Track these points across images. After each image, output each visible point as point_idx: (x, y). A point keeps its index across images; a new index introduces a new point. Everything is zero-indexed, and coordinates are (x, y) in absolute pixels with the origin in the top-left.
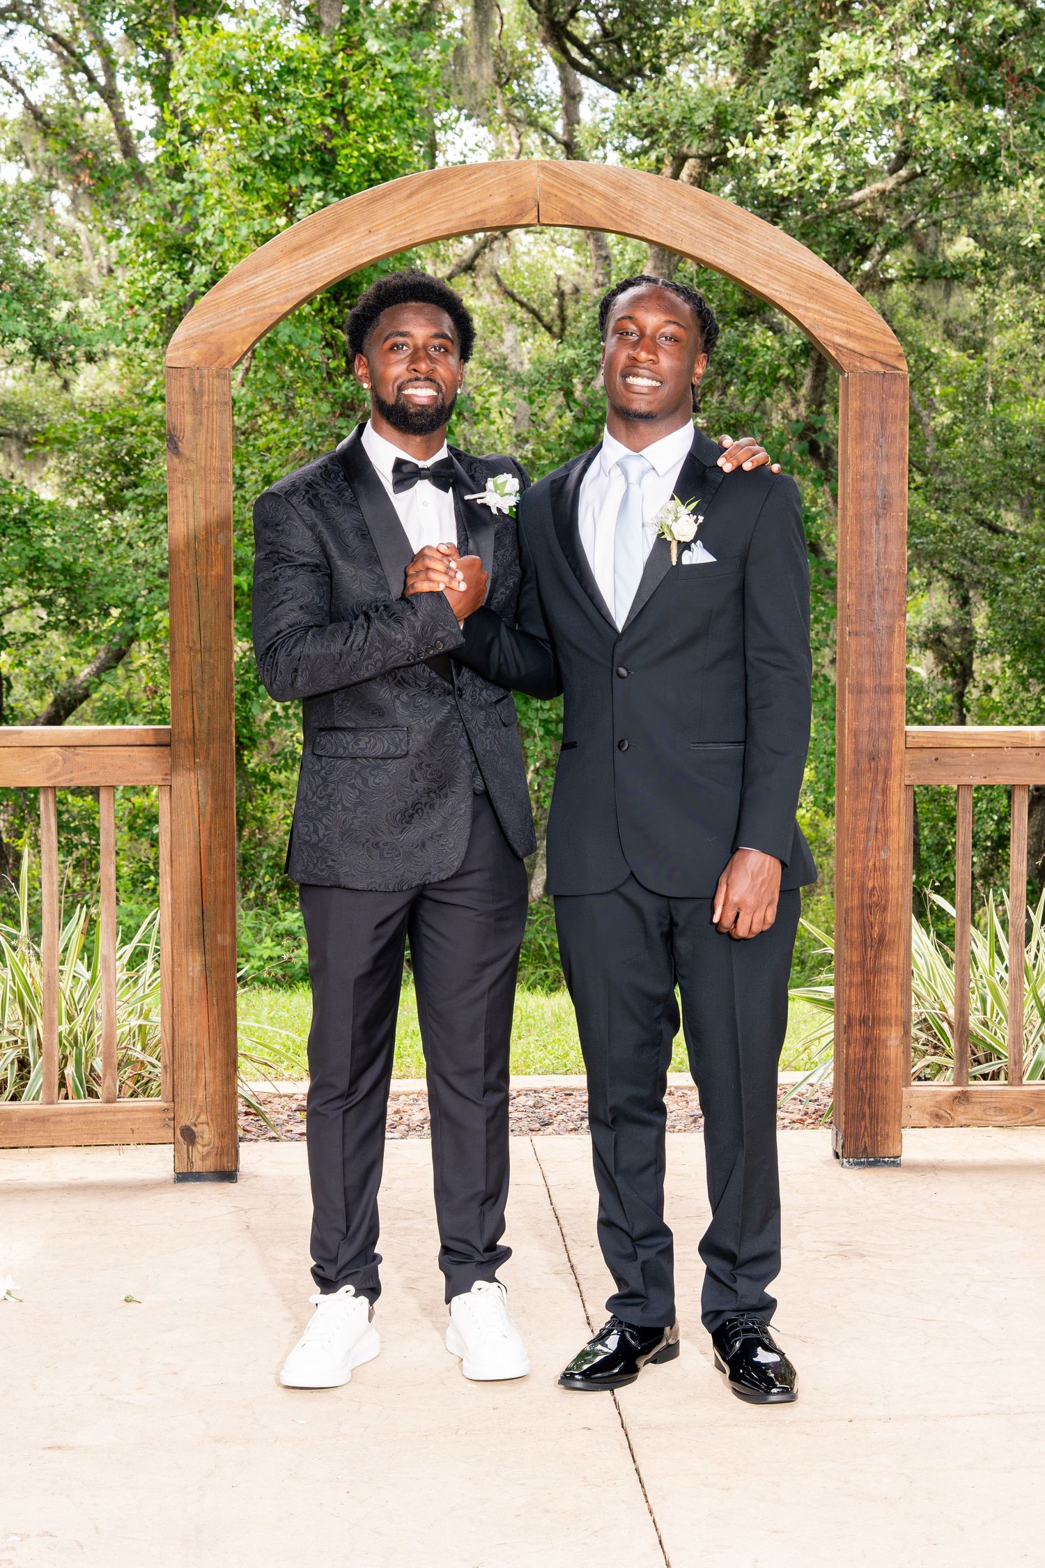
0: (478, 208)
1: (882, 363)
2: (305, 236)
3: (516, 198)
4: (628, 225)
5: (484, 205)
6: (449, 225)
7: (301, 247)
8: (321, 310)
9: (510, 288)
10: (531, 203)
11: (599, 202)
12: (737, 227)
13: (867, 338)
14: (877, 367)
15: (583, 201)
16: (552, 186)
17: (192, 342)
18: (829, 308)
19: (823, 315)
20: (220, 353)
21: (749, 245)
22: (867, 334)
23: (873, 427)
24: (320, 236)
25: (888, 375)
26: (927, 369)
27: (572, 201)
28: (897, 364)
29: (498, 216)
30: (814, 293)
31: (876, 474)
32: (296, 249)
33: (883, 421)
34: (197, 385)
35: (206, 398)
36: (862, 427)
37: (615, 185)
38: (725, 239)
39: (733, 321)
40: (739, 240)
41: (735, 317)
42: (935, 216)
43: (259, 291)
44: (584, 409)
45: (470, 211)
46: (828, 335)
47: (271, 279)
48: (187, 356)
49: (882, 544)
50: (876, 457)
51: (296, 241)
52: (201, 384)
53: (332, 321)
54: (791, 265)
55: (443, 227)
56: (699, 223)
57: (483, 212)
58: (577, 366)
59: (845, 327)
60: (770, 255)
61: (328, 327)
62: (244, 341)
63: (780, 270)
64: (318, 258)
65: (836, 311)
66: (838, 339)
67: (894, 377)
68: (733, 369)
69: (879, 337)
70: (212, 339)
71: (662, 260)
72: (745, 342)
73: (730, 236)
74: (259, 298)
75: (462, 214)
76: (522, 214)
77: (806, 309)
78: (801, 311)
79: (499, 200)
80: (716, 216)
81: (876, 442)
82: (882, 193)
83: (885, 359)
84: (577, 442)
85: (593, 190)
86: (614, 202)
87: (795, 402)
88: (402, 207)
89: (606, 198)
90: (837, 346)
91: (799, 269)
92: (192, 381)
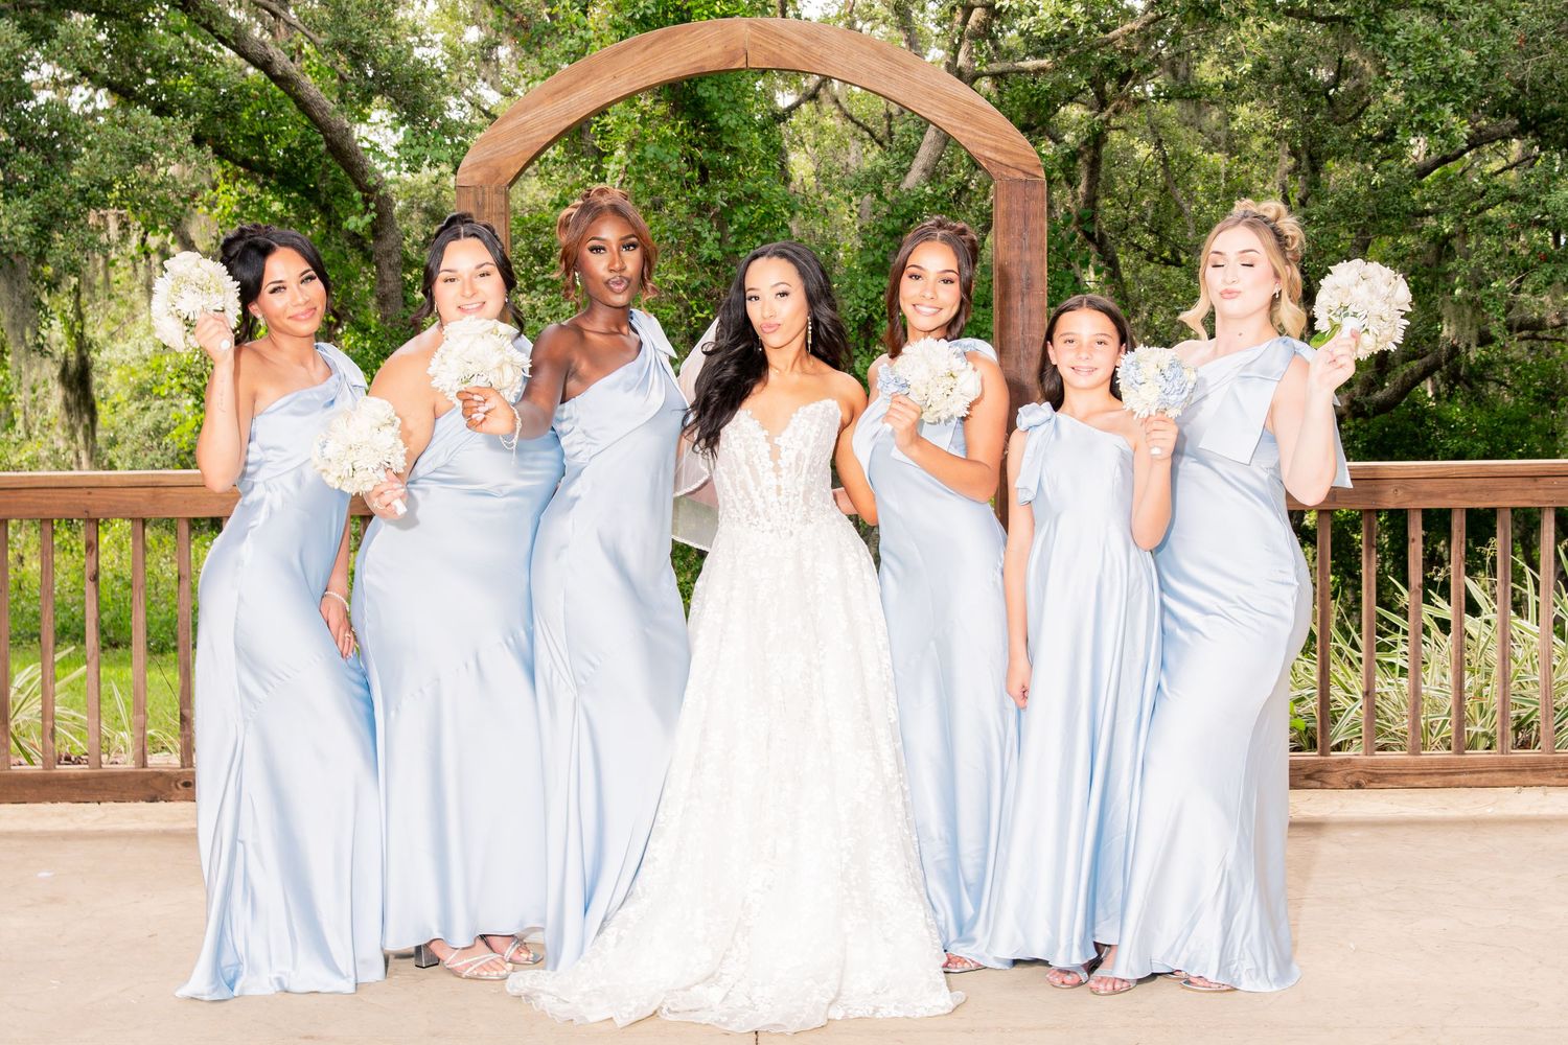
0: (699, 57)
1: (1024, 172)
2: (564, 82)
3: (729, 48)
4: (819, 67)
5: (704, 54)
6: (676, 70)
7: (560, 91)
9: (849, 112)
10: (742, 52)
11: (795, 50)
12: (905, 67)
13: (1010, 153)
14: (1020, 175)
15: (782, 50)
16: (759, 38)
17: (476, 166)
18: (981, 129)
19: (976, 135)
20: (498, 174)
21: (915, 81)
22: (1011, 149)
23: (1017, 223)
24: (576, 82)
25: (1029, 182)
26: (1188, 170)
27: (773, 49)
28: (1036, 172)
29: (715, 63)
30: (968, 118)
31: (1021, 261)
32: (557, 93)
33: (1026, 218)
34: (480, 200)
35: (487, 210)
36: (1008, 223)
37: (806, 36)
38: (896, 76)
40: (907, 77)
42: (1182, 49)
43: (528, 126)
44: (893, 206)
45: (693, 60)
46: (980, 151)
47: (537, 116)
48: (473, 178)
49: (1026, 317)
50: (1020, 248)
51: (557, 86)
52: (483, 199)
53: (690, 141)
54: (949, 96)
55: (672, 72)
56: (878, 65)
57: (704, 59)
58: (887, 173)
59: (993, 143)
60: (932, 88)
61: (688, 146)
62: (516, 164)
63: (940, 100)
64: (574, 99)
65: (985, 131)
66: (988, 154)
67: (1035, 183)
69: (1021, 152)
70: (491, 164)
73: (900, 74)
74: (527, 132)
75: (686, 62)
76: (734, 61)
77: (963, 130)
78: (958, 132)
79: (716, 49)
80: (889, 58)
81: (1021, 235)
82: (1132, 32)
83: (1026, 168)
84: (887, 233)
85: (791, 41)
86: (807, 49)
87: (1075, 197)
88: (639, 58)
89: (800, 46)
90: (987, 159)
91: (956, 98)
92: (476, 196)
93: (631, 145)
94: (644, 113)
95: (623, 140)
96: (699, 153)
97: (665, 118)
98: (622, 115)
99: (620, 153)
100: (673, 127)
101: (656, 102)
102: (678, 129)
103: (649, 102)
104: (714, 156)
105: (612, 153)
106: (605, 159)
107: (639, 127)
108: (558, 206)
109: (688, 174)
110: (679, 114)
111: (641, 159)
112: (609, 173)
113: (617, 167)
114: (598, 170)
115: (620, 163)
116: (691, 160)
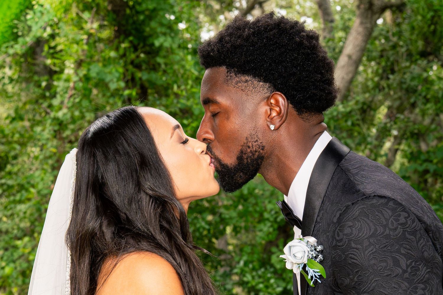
8: (124, 55)
39: (416, 60)
41: (418, 57)
53: (132, 63)
61: (130, 67)
68: (417, 94)
71: (366, 17)
72: (425, 75)
93: (79, 64)
94: (90, 35)
95: (72, 60)
96: (139, 75)
97: (109, 42)
98: (71, 37)
99: (69, 70)
100: (117, 49)
101: (101, 27)
102: (121, 52)
103: (96, 25)
104: (154, 76)
105: (62, 71)
106: (55, 77)
107: (86, 47)
108: (14, 119)
109: (127, 92)
110: (122, 38)
111: (87, 78)
112: (58, 90)
113: (66, 84)
114: (49, 87)
115: (67, 80)
116: (131, 82)
